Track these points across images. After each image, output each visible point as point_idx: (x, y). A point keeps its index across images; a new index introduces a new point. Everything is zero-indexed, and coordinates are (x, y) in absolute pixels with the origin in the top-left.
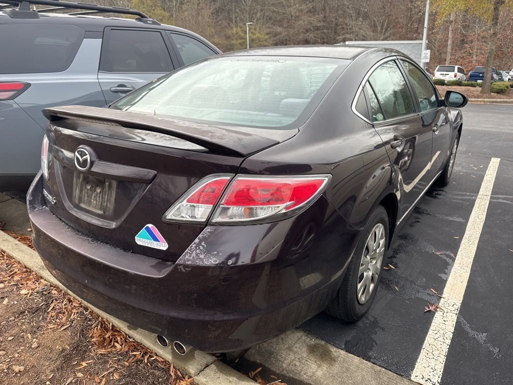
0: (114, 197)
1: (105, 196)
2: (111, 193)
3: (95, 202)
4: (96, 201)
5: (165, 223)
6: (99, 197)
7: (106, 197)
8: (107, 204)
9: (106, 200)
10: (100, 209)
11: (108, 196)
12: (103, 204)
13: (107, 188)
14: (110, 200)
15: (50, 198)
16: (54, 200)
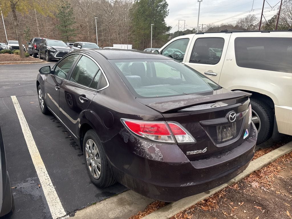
1: (233, 129)
4: (229, 133)
8: (234, 132)
10: (232, 136)
13: (233, 126)
15: (200, 151)
16: (205, 150)
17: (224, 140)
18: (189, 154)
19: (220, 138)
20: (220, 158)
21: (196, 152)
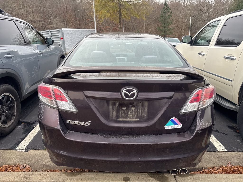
0: (147, 109)
1: (139, 111)
2: (144, 108)
3: (131, 115)
4: (133, 114)
5: (181, 115)
6: (135, 112)
7: (141, 111)
8: (142, 115)
9: (140, 112)
10: (137, 118)
11: (142, 110)
12: (139, 115)
13: (141, 106)
14: (144, 112)
15: (82, 123)
16: (88, 123)
17: (120, 119)
18: (69, 123)
19: (114, 116)
20: (109, 138)
21: (77, 123)
